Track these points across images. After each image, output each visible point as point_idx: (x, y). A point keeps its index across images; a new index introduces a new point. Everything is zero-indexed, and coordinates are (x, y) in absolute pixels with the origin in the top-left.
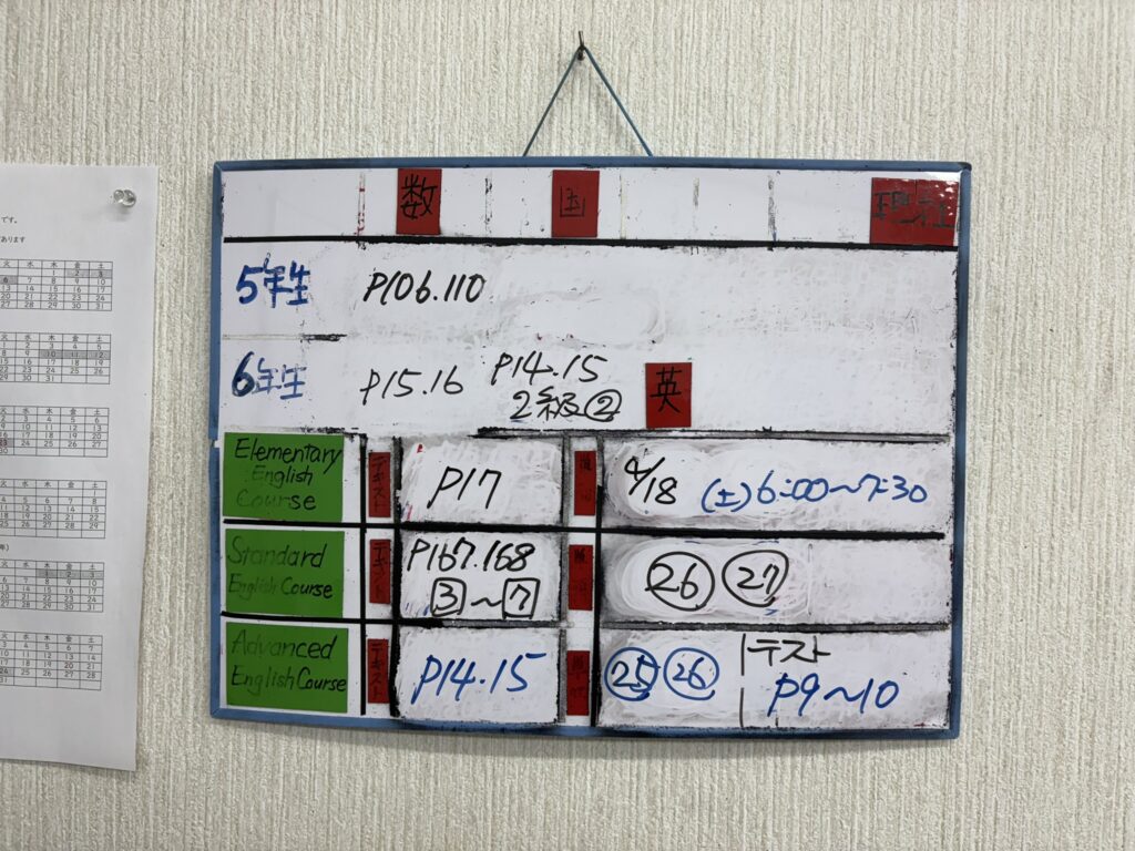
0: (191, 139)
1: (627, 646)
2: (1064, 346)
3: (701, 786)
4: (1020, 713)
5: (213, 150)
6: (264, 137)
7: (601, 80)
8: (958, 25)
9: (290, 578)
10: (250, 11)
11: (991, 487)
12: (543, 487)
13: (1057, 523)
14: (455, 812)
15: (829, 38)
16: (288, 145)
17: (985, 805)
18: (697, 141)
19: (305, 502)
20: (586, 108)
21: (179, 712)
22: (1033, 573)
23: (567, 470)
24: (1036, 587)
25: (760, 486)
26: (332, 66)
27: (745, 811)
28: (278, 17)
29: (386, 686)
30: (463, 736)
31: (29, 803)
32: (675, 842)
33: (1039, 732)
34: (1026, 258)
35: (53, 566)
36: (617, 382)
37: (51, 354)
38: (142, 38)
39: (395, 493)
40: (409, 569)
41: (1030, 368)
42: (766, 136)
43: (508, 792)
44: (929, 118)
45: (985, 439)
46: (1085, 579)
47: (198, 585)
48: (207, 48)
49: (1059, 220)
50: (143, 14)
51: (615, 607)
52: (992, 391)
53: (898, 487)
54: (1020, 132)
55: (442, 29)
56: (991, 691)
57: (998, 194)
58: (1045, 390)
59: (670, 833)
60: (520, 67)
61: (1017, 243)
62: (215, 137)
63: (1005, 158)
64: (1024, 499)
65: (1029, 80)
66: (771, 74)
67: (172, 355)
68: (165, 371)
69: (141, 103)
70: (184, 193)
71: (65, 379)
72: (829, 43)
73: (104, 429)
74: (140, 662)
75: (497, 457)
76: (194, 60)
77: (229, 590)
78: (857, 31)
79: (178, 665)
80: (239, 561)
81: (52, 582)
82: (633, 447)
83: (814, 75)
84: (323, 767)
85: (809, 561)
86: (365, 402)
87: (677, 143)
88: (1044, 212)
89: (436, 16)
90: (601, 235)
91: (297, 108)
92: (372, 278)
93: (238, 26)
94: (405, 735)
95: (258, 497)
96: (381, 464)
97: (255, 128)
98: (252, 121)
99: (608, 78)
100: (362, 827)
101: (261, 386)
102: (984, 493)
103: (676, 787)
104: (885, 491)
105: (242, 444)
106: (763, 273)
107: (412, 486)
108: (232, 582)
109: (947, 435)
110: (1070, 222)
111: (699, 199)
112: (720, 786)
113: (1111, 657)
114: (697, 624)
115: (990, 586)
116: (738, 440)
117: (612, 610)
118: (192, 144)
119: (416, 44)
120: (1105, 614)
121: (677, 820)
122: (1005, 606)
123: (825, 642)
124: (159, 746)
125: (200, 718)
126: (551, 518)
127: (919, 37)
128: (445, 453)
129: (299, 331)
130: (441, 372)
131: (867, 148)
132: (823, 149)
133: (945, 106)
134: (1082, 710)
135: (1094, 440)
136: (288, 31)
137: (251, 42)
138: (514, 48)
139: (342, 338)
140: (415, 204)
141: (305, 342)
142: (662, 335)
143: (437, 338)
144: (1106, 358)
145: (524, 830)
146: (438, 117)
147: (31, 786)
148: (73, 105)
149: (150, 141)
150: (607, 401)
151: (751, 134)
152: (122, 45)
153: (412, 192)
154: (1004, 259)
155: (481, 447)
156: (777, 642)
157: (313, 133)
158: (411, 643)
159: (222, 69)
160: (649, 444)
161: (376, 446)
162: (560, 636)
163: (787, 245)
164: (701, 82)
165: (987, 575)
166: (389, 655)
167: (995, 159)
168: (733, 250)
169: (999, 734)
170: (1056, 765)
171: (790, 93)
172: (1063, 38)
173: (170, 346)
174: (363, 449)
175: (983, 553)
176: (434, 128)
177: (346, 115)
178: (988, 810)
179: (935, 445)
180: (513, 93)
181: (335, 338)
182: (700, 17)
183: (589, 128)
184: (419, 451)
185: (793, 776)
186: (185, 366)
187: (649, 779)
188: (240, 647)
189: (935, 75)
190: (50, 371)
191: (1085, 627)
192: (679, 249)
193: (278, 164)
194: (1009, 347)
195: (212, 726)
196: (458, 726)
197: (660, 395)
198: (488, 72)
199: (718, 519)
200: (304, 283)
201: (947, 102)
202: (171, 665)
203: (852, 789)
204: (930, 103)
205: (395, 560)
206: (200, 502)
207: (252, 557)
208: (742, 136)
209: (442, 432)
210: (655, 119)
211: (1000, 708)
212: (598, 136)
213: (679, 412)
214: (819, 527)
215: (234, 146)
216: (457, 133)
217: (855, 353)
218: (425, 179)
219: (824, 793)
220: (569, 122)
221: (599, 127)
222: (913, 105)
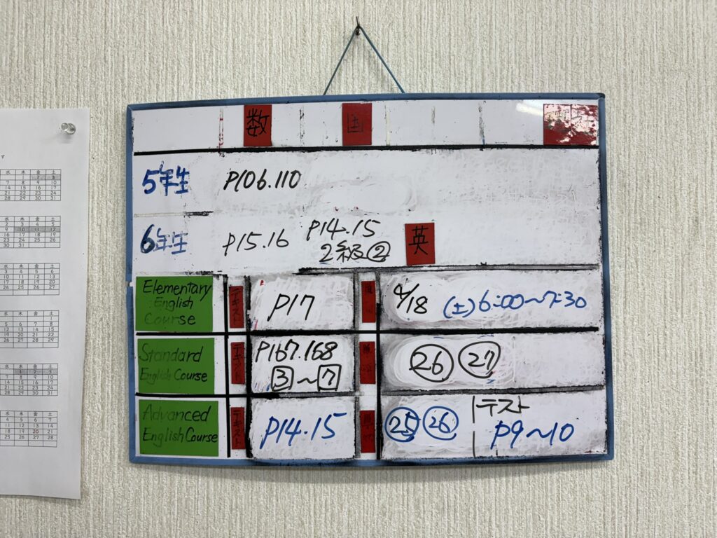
0: (111, 90)
1: (399, 406)
2: (667, 207)
3: (448, 496)
4: (650, 442)
5: (125, 97)
6: (157, 88)
7: (371, 47)
8: (593, 8)
9: (180, 369)
10: (147, 9)
11: (625, 297)
12: (342, 305)
13: (668, 319)
14: (290, 519)
15: (513, 18)
16: (173, 93)
17: (631, 501)
18: (432, 84)
19: (189, 319)
20: (362, 65)
21: (108, 460)
22: (654, 351)
23: (357, 294)
24: (656, 360)
25: (480, 301)
26: (200, 43)
27: (477, 511)
28: (165, 12)
29: (244, 438)
30: (294, 470)
31: (11, 523)
32: (433, 533)
33: (663, 454)
34: (641, 152)
35: (24, 367)
36: (387, 236)
37: (22, 230)
38: (78, 27)
39: (246, 312)
40: (256, 361)
41: (647, 221)
42: (476, 80)
43: (324, 505)
44: (577, 67)
45: (620, 266)
46: (687, 354)
47: (120, 376)
48: (120, 32)
49: (661, 128)
50: (79, 13)
51: (390, 381)
52: (623, 236)
53: (568, 298)
54: (634, 74)
55: (270, 18)
56: (631, 428)
57: (622, 113)
58: (657, 235)
59: (429, 527)
60: (319, 40)
61: (635, 143)
62: (126, 89)
63: (626, 90)
64: (646, 304)
65: (639, 41)
66: (478, 41)
67: (100, 228)
68: (96, 239)
69: (78, 68)
70: (106, 124)
71: (31, 245)
72: (513, 21)
73: (57, 277)
74: (82, 428)
75: (311, 287)
76: (112, 40)
77: (140, 379)
78: (531, 13)
79: (108, 429)
80: (147, 360)
81: (24, 377)
82: (398, 278)
83: (504, 42)
84: (203, 492)
85: (513, 347)
86: (226, 254)
87: (420, 85)
88: (650, 124)
89: (266, 10)
90: (376, 142)
91: (178, 70)
92: (229, 175)
93: (140, 19)
94: (256, 471)
95: (158, 318)
96: (236, 295)
97: (152, 82)
98: (150, 78)
99: (375, 46)
100: (230, 531)
101: (159, 246)
102: (621, 301)
103: (432, 497)
104: (560, 301)
105: (148, 284)
106: (477, 165)
107: (257, 307)
108: (142, 373)
109: (597, 265)
110: (668, 129)
111: (435, 119)
112: (461, 496)
113: (706, 404)
114: (444, 390)
115: (627, 361)
116: (465, 271)
117: (388, 383)
118: (111, 93)
119: (254, 28)
120: (701, 376)
121: (434, 518)
122: (638, 373)
123: (526, 399)
124: (96, 482)
125: (122, 464)
126: (347, 325)
127: (569, 17)
128: (278, 285)
129: (183, 210)
130: (274, 233)
131: (539, 86)
132: (512, 87)
133: (587, 59)
134: (689, 438)
135: (689, 266)
136: (172, 21)
137: (148, 29)
138: (315, 29)
139: (210, 214)
140: (256, 127)
141: (187, 217)
142: (415, 206)
143: (271, 212)
144: (694, 214)
145: (335, 529)
146: (268, 73)
147: (11, 512)
148: (35, 71)
149: (84, 92)
150: (381, 249)
151: (466, 79)
152: (66, 32)
153: (253, 119)
154: (627, 154)
155: (301, 281)
156: (495, 401)
157: (189, 84)
158: (259, 409)
159: (130, 46)
160: (409, 275)
161: (234, 282)
162: (355, 402)
163: (492, 147)
164: (434, 48)
165: (625, 353)
166: (245, 418)
167: (619, 91)
168: (458, 150)
169: (637, 456)
170: (674, 475)
171: (490, 52)
172: (659, 15)
173: (99, 222)
174: (225, 284)
175: (622, 339)
176: (266, 80)
177: (210, 73)
178: (632, 505)
179: (590, 271)
180: (315, 57)
181: (206, 214)
182: (432, 7)
183: (364, 77)
184: (261, 284)
185: (507, 488)
186: (109, 235)
187: (415, 493)
188: (148, 416)
189: (580, 40)
190: (21, 241)
191: (688, 385)
192: (424, 151)
193: (168, 105)
194: (634, 209)
195: (130, 468)
196: (291, 462)
197: (415, 244)
198: (299, 44)
199: (455, 323)
200: (185, 179)
201: (588, 56)
202: (102, 429)
203: (545, 494)
204: (578, 57)
205: (247, 355)
206: (120, 322)
207: (155, 357)
208: (461, 80)
209: (276, 271)
210: (406, 71)
211: (637, 438)
212: (370, 83)
213: (427, 254)
214: (519, 326)
215: (138, 94)
216: (280, 82)
217: (537, 214)
218: (261, 111)
219: (528, 498)
220: (351, 74)
221: (371, 77)
222: (567, 59)
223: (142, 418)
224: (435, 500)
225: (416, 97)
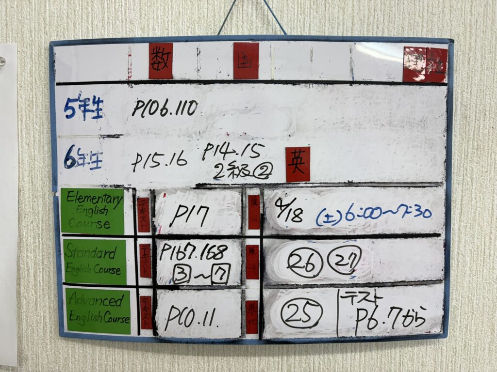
0: (35, 28)
4: (473, 322)
5: (47, 34)
6: (74, 26)
9: (98, 265)
11: (461, 209)
12: (232, 214)
16: (88, 31)
17: (455, 366)
18: (310, 28)
19: (105, 224)
20: (250, 10)
21: (42, 334)
22: (481, 251)
23: (244, 206)
24: (482, 259)
25: (346, 212)
29: (151, 320)
33: (482, 330)
34: (481, 90)
36: (270, 158)
39: (152, 219)
40: (160, 259)
41: (482, 147)
42: (347, 25)
43: (215, 369)
44: (432, 16)
45: (458, 184)
47: (48, 268)
51: (271, 277)
52: (463, 159)
53: (417, 210)
54: (478, 24)
56: (459, 311)
57: (467, 56)
58: (489, 158)
61: (476, 82)
62: (48, 27)
63: (471, 37)
64: (478, 215)
67: (29, 146)
68: (26, 155)
69: (6, 8)
70: (31, 57)
75: (206, 199)
77: (66, 271)
79: (40, 310)
80: (71, 256)
82: (279, 193)
84: (119, 359)
85: (372, 250)
86: (134, 171)
87: (299, 29)
88: (490, 66)
90: (261, 78)
91: (92, 10)
92: (136, 103)
95: (80, 222)
96: (144, 204)
97: (69, 21)
98: (68, 17)
101: (80, 163)
102: (458, 212)
103: (302, 363)
104: (410, 212)
105: (71, 194)
106: (347, 98)
107: (161, 215)
108: (68, 267)
109: (442, 183)
111: (313, 58)
112: (324, 362)
114: (314, 285)
115: (460, 259)
116: (335, 188)
117: (269, 279)
118: (35, 31)
122: (467, 269)
124: (33, 351)
125: (54, 337)
126: (236, 231)
128: (178, 197)
129: (98, 133)
130: (175, 154)
131: (400, 31)
132: (377, 32)
133: (440, 9)
139: (121, 136)
140: (159, 63)
141: (102, 139)
142: (294, 132)
143: (172, 136)
146: (170, 15)
149: (12, 29)
150: (265, 168)
151: (339, 24)
153: (157, 56)
154: (469, 91)
155: (198, 194)
156: (356, 292)
157: (101, 24)
158: (163, 298)
160: (288, 191)
161: (142, 194)
162: (242, 293)
163: (360, 83)
165: (458, 253)
166: (152, 304)
167: (465, 38)
168: (332, 85)
169: (462, 332)
173: (28, 141)
174: (134, 196)
175: (457, 242)
176: (168, 21)
177: (120, 14)
178: (456, 368)
179: (435, 188)
181: (117, 136)
183: (252, 21)
184: (164, 197)
185: (360, 356)
186: (37, 152)
188: (73, 301)
192: (303, 85)
193: (84, 42)
194: (472, 136)
195: (60, 341)
197: (293, 164)
199: (325, 230)
200: (100, 107)
201: (441, 7)
202: (36, 310)
203: (390, 361)
204: (433, 7)
205: (153, 255)
206: (48, 225)
207: (78, 254)
208: (334, 26)
209: (176, 186)
210: (287, 17)
211: (464, 319)
212: (257, 26)
213: (304, 173)
214: (377, 233)
215: (58, 31)
216: (181, 23)
217: (395, 140)
218: (164, 49)
219: (376, 364)
220: (241, 18)
221: (258, 21)
222: (423, 9)
223: (68, 303)
224: (304, 365)
225: (297, 38)
